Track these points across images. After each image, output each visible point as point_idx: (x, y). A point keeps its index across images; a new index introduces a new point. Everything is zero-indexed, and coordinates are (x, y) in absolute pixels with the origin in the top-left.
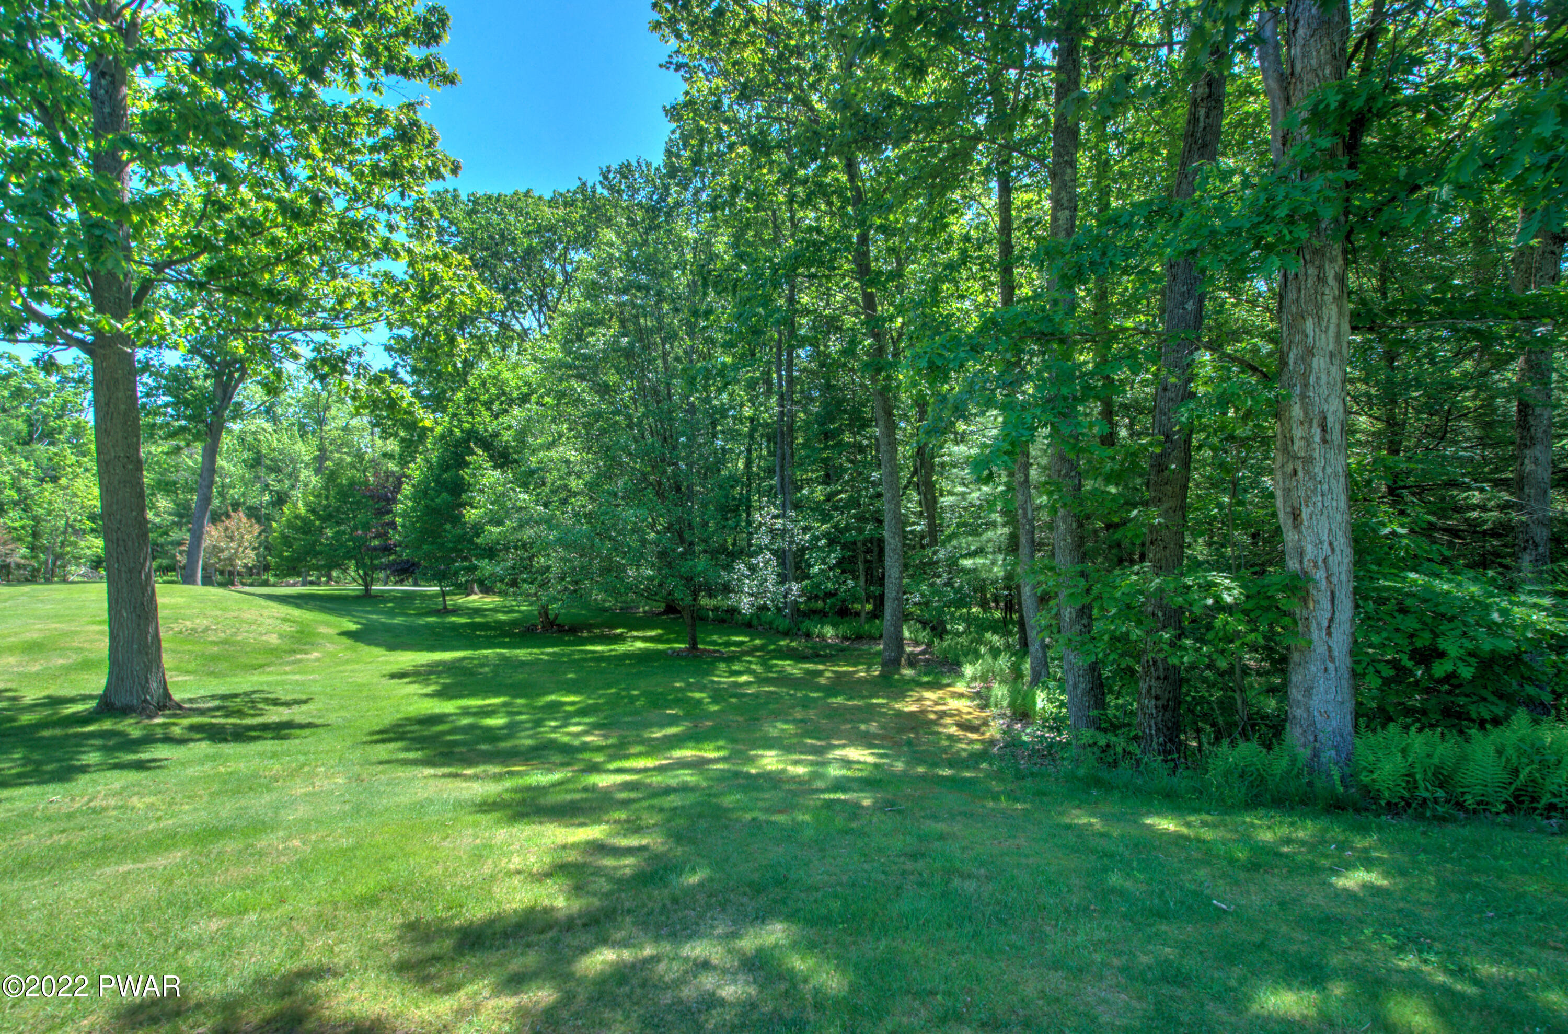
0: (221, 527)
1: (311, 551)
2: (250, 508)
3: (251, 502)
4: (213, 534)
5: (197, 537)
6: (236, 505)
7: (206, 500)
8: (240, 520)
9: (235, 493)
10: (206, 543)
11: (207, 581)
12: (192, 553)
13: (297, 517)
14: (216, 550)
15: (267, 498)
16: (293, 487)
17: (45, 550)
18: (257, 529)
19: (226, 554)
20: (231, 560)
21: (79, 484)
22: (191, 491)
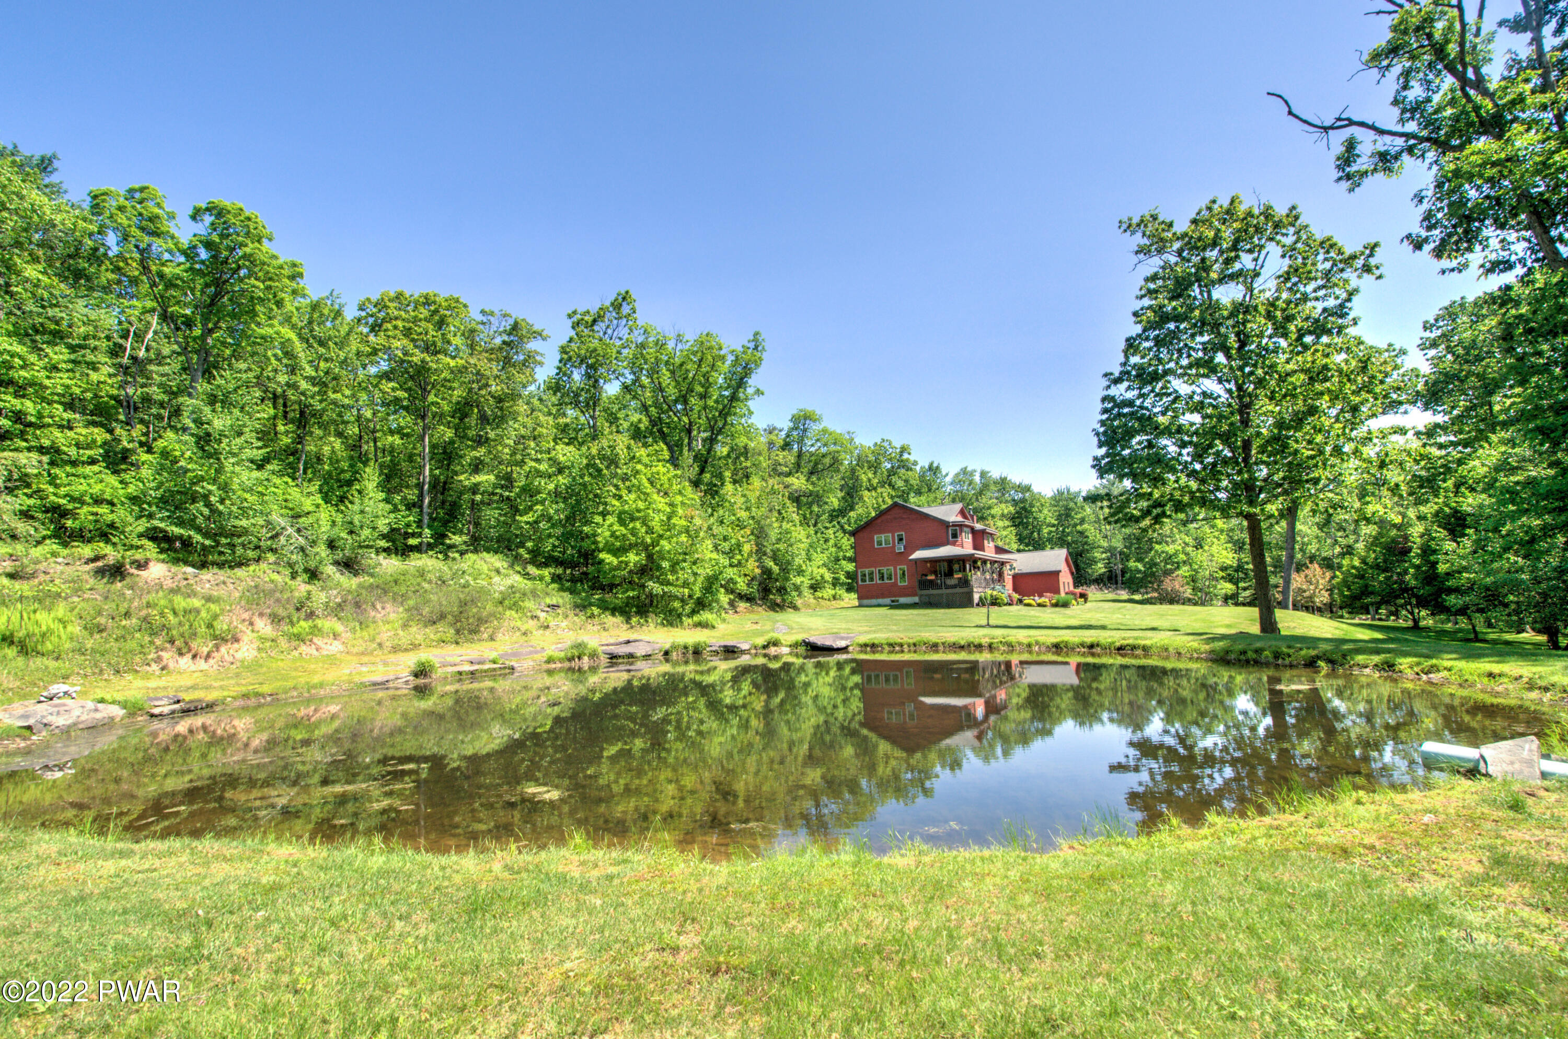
0: (1302, 575)
1: (1366, 591)
2: (1324, 559)
3: (1324, 554)
4: (1297, 580)
5: (1287, 582)
6: (1312, 558)
7: (1291, 557)
8: (1315, 569)
9: (1312, 548)
10: (1294, 585)
11: (1296, 607)
12: (1285, 592)
13: (1353, 567)
14: (1301, 591)
15: (1338, 550)
16: (1357, 541)
17: (1201, 590)
18: (1328, 575)
19: (1307, 594)
20: (1311, 597)
21: (1214, 549)
22: (1281, 548)
